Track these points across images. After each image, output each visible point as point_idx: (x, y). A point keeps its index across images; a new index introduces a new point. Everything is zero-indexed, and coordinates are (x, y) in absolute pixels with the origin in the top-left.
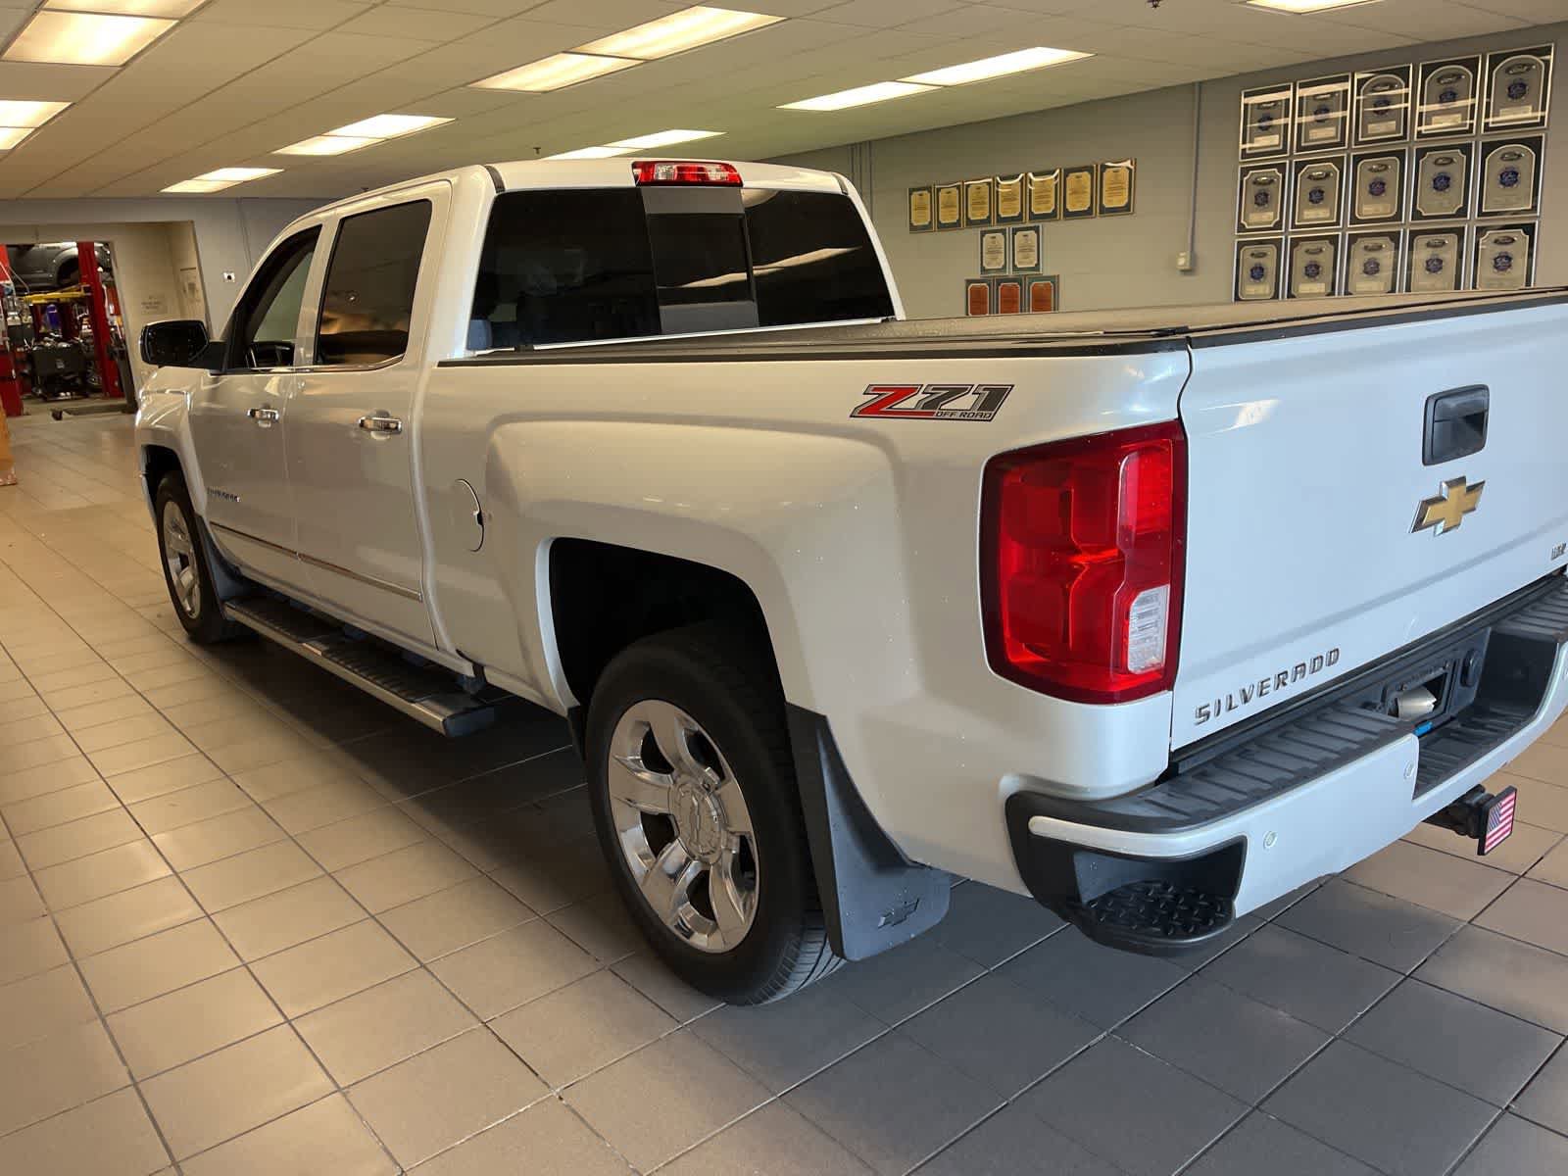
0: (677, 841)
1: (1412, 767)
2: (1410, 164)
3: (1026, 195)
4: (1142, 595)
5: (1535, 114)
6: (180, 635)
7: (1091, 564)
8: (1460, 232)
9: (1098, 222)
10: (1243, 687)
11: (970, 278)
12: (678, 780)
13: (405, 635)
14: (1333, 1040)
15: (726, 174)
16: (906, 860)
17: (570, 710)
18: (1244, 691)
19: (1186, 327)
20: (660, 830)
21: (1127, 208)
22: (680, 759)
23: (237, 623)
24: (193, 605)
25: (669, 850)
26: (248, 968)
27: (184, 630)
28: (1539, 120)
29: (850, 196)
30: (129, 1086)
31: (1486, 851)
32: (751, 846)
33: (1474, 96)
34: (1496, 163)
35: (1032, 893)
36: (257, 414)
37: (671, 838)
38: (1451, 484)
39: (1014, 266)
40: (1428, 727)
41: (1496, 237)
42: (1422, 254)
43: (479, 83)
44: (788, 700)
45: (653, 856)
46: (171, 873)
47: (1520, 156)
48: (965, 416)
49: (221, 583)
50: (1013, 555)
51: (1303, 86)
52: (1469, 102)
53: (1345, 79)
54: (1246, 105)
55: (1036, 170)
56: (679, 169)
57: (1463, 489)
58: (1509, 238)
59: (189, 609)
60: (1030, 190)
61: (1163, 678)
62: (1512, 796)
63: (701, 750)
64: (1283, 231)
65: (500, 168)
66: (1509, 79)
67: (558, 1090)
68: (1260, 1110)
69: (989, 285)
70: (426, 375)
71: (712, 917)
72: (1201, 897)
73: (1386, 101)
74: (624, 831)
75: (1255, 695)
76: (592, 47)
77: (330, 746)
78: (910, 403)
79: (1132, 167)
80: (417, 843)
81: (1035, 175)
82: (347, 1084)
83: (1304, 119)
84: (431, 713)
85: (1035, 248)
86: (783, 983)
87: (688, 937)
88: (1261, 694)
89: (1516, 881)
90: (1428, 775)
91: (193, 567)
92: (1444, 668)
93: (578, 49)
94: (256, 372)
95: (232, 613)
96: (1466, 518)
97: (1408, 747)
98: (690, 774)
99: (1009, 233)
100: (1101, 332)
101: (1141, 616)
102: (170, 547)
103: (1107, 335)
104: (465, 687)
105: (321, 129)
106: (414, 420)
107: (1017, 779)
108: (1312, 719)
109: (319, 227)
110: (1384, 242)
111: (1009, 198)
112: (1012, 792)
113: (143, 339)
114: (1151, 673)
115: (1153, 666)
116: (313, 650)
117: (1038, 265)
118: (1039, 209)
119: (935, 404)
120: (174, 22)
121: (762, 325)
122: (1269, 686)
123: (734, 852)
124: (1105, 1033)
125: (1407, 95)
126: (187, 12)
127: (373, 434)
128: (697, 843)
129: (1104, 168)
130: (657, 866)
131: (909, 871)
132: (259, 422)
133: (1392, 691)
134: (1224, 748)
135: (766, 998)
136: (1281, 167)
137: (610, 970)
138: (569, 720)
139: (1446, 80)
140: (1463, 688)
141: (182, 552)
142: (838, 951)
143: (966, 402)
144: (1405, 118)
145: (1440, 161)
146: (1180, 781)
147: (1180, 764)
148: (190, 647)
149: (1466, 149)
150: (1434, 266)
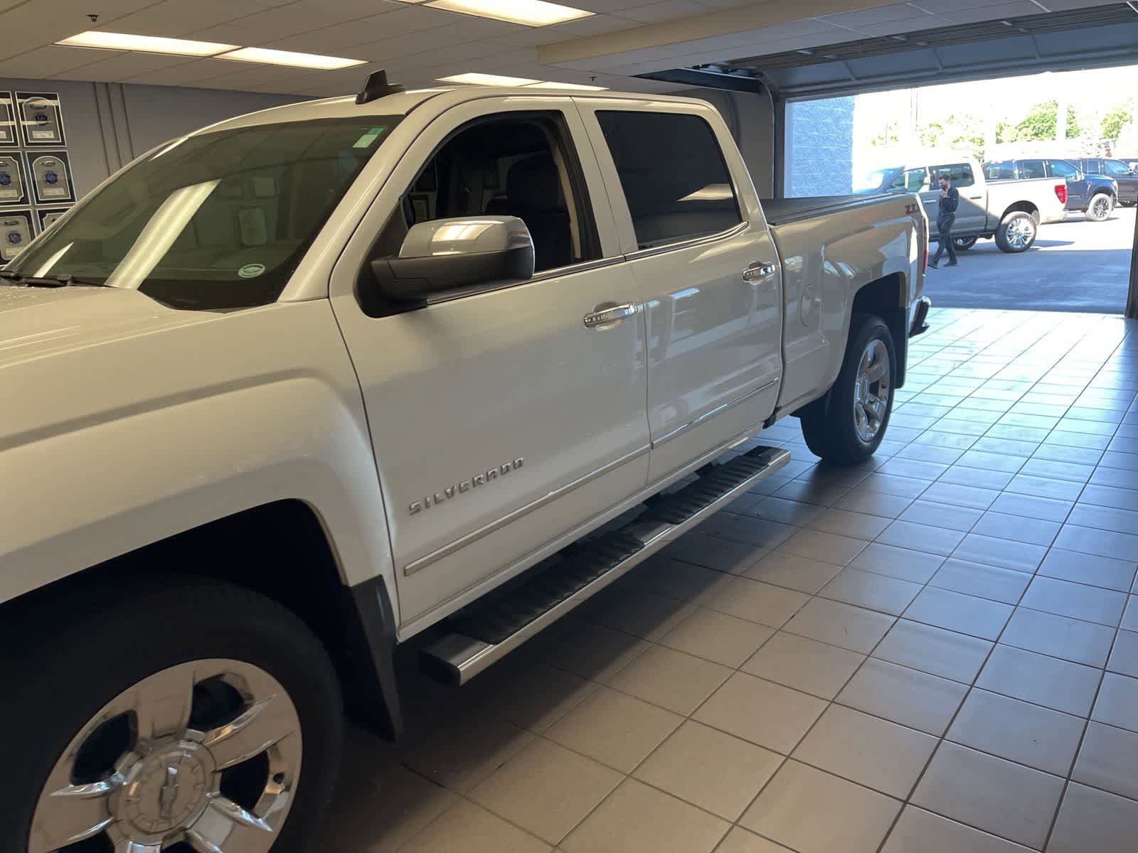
28: (60, 142)
47: (54, 163)
127: (750, 282)
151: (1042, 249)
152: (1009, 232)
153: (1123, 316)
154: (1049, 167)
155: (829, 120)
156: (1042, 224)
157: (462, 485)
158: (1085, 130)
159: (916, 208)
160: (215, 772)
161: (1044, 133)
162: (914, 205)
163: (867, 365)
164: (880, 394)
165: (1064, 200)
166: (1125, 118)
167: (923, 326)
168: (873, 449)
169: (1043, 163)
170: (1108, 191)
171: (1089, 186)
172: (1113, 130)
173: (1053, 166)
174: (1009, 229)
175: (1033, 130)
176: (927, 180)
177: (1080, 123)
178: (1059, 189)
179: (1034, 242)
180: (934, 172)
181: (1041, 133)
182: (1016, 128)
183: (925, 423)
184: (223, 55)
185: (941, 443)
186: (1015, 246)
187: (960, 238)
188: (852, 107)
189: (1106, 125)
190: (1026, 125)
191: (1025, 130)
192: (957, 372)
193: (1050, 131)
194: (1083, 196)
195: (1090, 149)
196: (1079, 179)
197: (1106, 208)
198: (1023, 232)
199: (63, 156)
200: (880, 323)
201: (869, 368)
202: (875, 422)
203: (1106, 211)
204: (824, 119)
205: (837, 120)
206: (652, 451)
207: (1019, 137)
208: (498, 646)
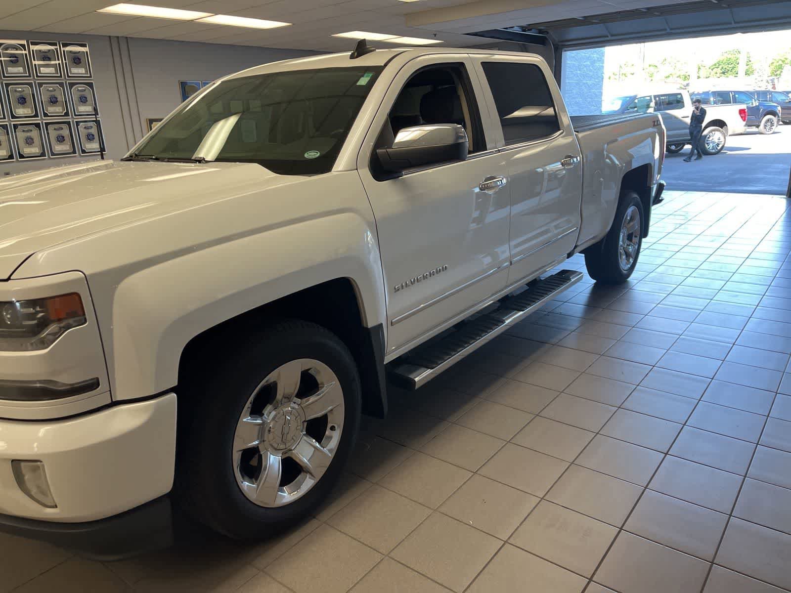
2: (37, 90)
8: (68, 123)
28: (89, 75)
33: (59, 60)
34: (76, 93)
41: (84, 126)
47: (85, 90)
58: (91, 126)
66: (72, 55)
110: (32, 128)
125: (26, 55)
145: (50, 89)
150: (61, 139)
151: (729, 152)
152: (707, 141)
153: (785, 196)
154: (734, 97)
155: (588, 63)
156: (730, 135)
157: (419, 277)
158: (758, 70)
159: (659, 123)
160: (305, 421)
161: (729, 72)
162: (658, 121)
163: (627, 222)
164: (633, 240)
165: (745, 119)
166: (786, 61)
167: (660, 199)
168: (629, 275)
169: (730, 93)
170: (774, 114)
171: (762, 110)
172: (778, 70)
173: (737, 96)
174: (707, 139)
175: (721, 70)
176: (652, 104)
177: (755, 66)
178: (742, 112)
179: (724, 148)
180: (657, 99)
181: (727, 72)
182: (710, 68)
183: (659, 261)
184: (202, 19)
185: (671, 273)
186: (711, 151)
187: (673, 145)
188: (603, 54)
189: (772, 67)
190: (716, 66)
191: (715, 70)
192: (677, 231)
193: (734, 71)
194: (757, 117)
195: (761, 84)
196: (754, 105)
197: (772, 125)
198: (717, 141)
199: (90, 85)
200: (635, 196)
201: (627, 224)
202: (630, 259)
203: (773, 127)
204: (585, 62)
205: (593, 63)
206: (511, 266)
207: (712, 74)
208: (433, 370)
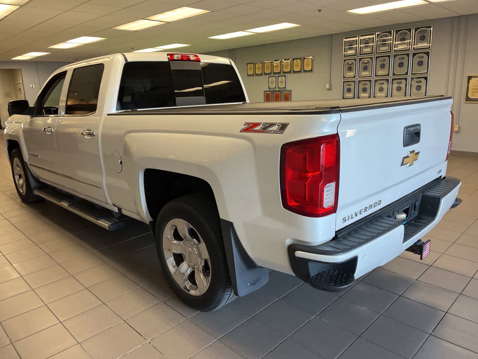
0: (185, 262)
1: (402, 234)
2: (392, 59)
3: (282, 66)
4: (327, 185)
5: (428, 45)
6: (19, 200)
7: (312, 175)
8: (406, 79)
9: (303, 74)
10: (355, 212)
11: (265, 90)
12: (185, 243)
13: (95, 199)
14: (380, 316)
15: (195, 58)
16: (257, 266)
17: (150, 222)
18: (356, 213)
19: (339, 107)
20: (179, 259)
21: (311, 71)
22: (186, 236)
23: (38, 196)
24: (23, 191)
25: (182, 265)
26: (47, 306)
27: (20, 198)
28: (428, 47)
29: (233, 65)
30: (10, 344)
31: (423, 258)
32: (208, 263)
33: (410, 39)
34: (417, 59)
35: (295, 274)
36: (46, 130)
37: (183, 261)
38: (411, 152)
39: (278, 87)
40: (405, 223)
41: (416, 81)
42: (395, 85)
43: (116, 27)
44: (221, 217)
45: (176, 266)
46: (20, 276)
47: (423, 57)
48: (275, 132)
49: (33, 183)
50: (289, 174)
51: (361, 36)
52: (409, 41)
53: (373, 34)
54: (345, 41)
55: (285, 58)
56: (182, 56)
57: (414, 153)
58: (420, 81)
59: (22, 192)
60: (283, 64)
61: (333, 210)
62: (429, 242)
63: (192, 233)
64: (356, 78)
65: (127, 55)
66: (420, 35)
67: (149, 340)
68: (361, 337)
69: (271, 92)
70: (103, 118)
71: (196, 285)
72: (345, 274)
73: (385, 41)
74: (168, 259)
75: (358, 214)
76: (150, 18)
77: (70, 234)
78: (258, 128)
79: (312, 58)
80: (100, 265)
81: (284, 60)
82: (81, 341)
83: (362, 46)
84: (105, 224)
85: (285, 82)
86: (219, 304)
87: (189, 292)
88: (360, 214)
89: (429, 267)
90: (407, 237)
91: (23, 179)
92: (409, 205)
93: (146, 18)
94: (45, 116)
95: (36, 193)
96: (415, 162)
97: (401, 228)
98: (189, 241)
99: (277, 77)
100: (314, 108)
101: (327, 191)
102: (15, 172)
103: (316, 108)
104: (115, 215)
105: (63, 41)
106: (99, 132)
107: (291, 240)
108: (374, 221)
109: (66, 71)
110: (385, 82)
111: (277, 67)
112: (290, 244)
113: (8, 106)
114: (330, 208)
115: (331, 206)
116: (65, 204)
117: (285, 87)
118: (285, 70)
119: (266, 128)
120: (19, 7)
121: (207, 104)
122: (362, 211)
123: (203, 265)
124: (314, 316)
125: (391, 39)
126: (24, 3)
127: (86, 136)
128: (191, 262)
129: (304, 58)
130: (178, 270)
131: (257, 269)
132: (47, 132)
133: (395, 213)
134: (349, 230)
135: (213, 309)
136: (355, 60)
137: (164, 302)
138: (150, 225)
139: (402, 35)
140: (414, 211)
141: (20, 174)
142: (236, 293)
143: (275, 128)
144: (390, 46)
145: (401, 58)
146: (339, 240)
147: (338, 235)
148: (23, 204)
149: (408, 55)
150: (399, 89)
